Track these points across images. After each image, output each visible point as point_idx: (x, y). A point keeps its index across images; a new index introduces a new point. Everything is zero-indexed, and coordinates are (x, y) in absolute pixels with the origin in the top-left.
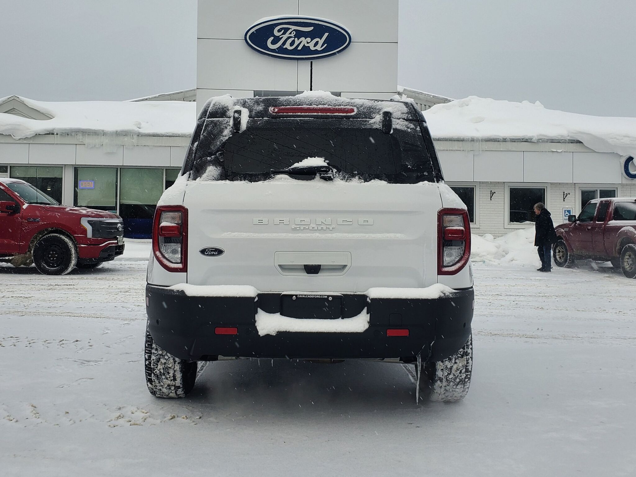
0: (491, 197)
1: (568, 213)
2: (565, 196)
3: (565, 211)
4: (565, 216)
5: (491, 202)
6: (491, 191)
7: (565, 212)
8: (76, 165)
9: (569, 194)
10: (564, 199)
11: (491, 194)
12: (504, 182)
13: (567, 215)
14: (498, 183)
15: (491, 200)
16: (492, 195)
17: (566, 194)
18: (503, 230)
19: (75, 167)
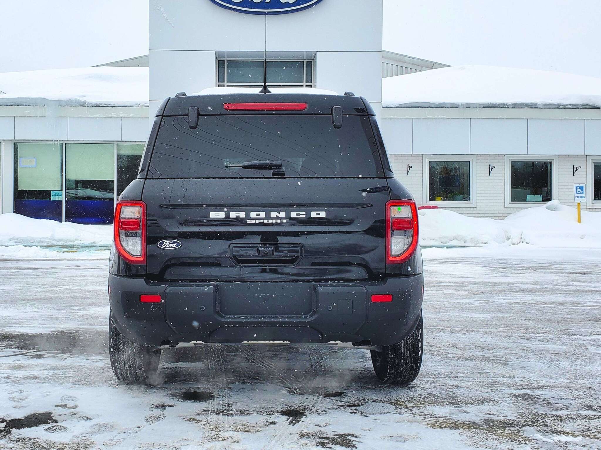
0: (490, 172)
1: (580, 190)
2: (575, 170)
3: (577, 187)
4: (577, 193)
5: (490, 177)
6: (490, 165)
7: (577, 189)
8: (14, 140)
9: (580, 168)
10: (574, 173)
11: (490, 168)
12: (505, 155)
13: (579, 191)
14: (497, 156)
15: (490, 175)
16: (491, 170)
17: (577, 168)
18: (504, 209)
19: (14, 143)
